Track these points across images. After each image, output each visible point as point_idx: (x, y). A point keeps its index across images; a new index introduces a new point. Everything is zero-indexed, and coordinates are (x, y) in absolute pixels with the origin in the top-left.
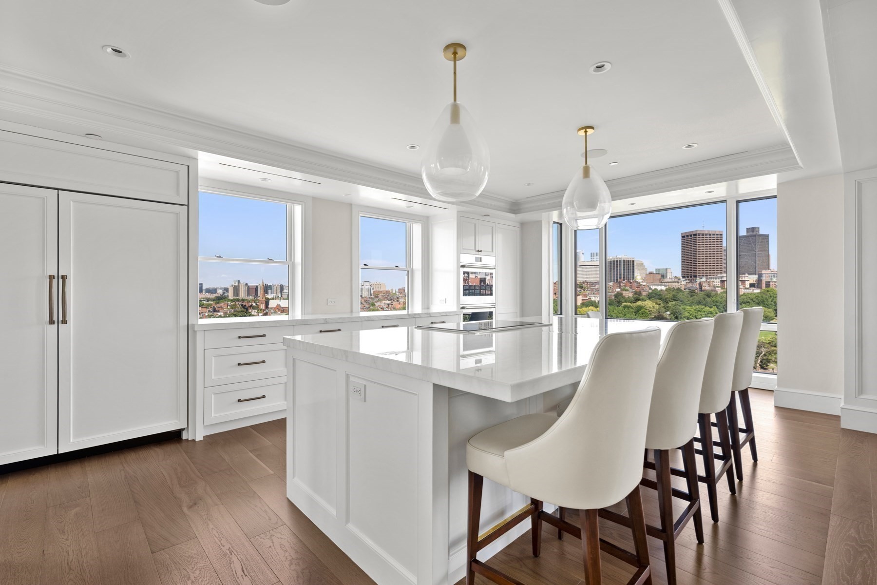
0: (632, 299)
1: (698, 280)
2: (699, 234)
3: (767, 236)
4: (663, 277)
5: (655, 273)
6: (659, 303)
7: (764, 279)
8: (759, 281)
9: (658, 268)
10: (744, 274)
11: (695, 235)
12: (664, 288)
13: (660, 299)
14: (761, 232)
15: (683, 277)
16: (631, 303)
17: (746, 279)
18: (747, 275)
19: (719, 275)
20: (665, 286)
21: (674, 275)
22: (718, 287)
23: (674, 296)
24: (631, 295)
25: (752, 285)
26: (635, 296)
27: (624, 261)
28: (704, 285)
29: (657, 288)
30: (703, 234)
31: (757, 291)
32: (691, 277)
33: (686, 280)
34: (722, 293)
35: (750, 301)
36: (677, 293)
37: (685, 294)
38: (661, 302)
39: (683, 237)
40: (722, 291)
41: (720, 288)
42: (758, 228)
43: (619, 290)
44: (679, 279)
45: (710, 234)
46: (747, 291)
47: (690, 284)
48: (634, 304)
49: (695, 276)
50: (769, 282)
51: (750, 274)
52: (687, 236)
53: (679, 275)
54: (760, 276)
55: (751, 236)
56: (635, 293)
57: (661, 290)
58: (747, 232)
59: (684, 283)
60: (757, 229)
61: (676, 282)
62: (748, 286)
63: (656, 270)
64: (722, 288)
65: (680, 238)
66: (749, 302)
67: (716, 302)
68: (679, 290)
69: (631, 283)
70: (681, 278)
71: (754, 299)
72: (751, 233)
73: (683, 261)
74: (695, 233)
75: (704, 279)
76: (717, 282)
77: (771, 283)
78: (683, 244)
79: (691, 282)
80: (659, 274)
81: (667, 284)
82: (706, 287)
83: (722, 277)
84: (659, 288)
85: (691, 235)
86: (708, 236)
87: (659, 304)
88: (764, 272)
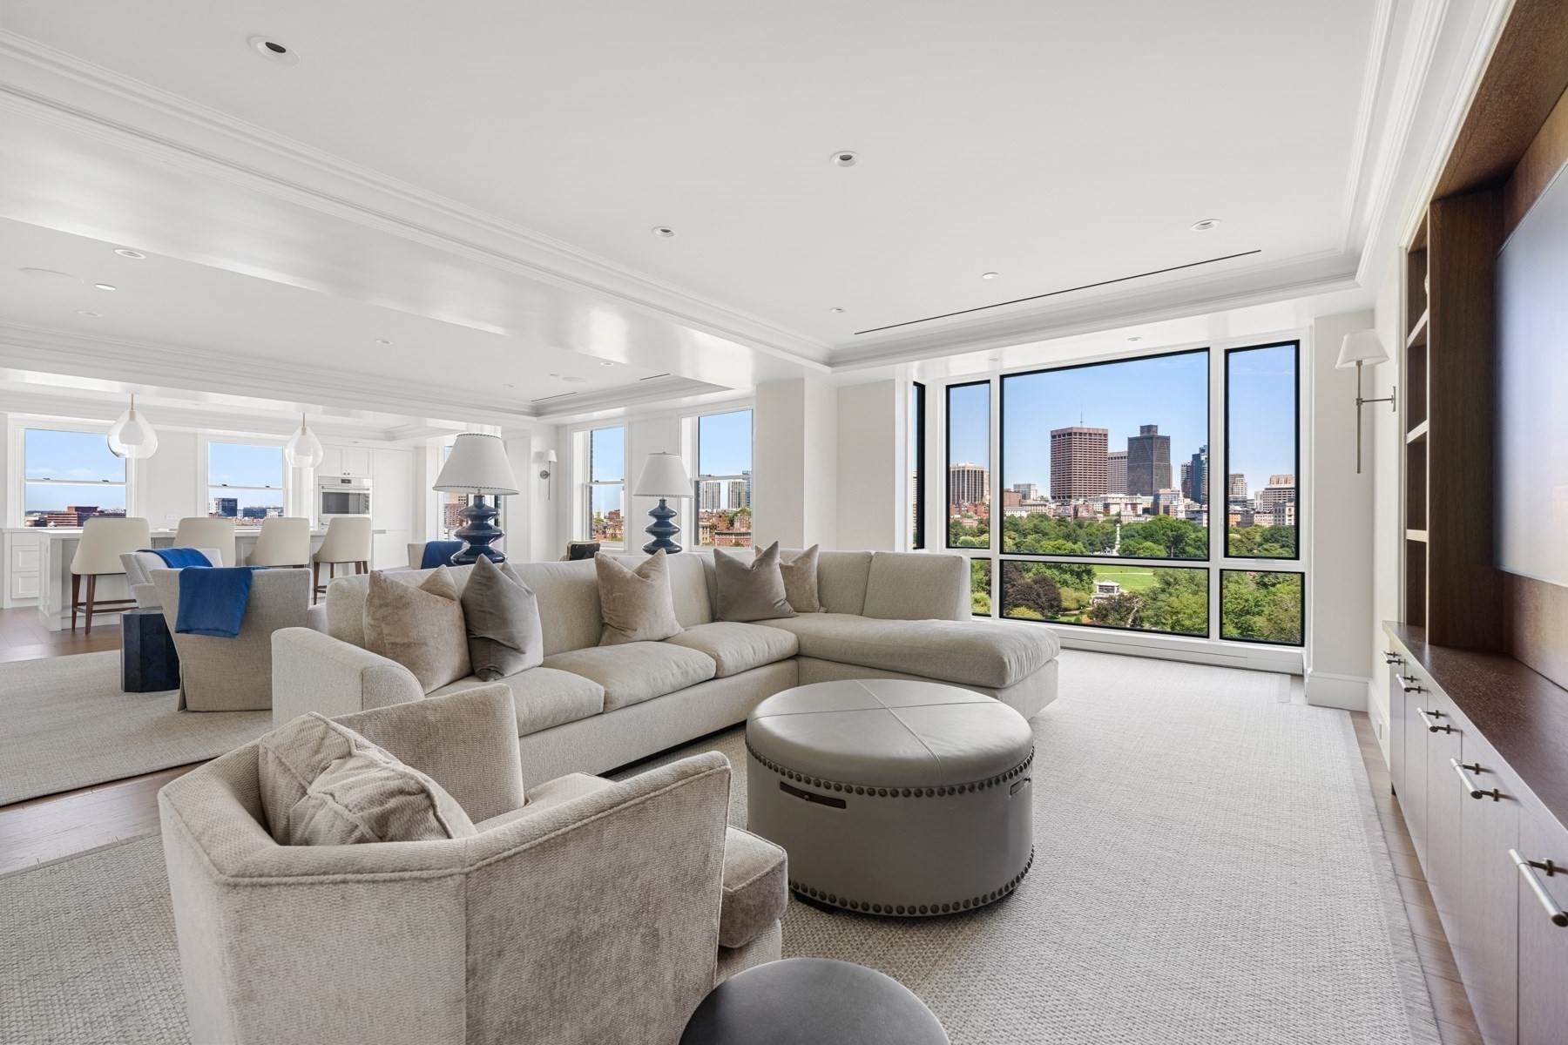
0: (976, 530)
1: (1073, 502)
2: (1075, 434)
3: (1167, 439)
4: (1024, 497)
5: (1012, 490)
6: (1013, 537)
7: (1163, 502)
8: (1156, 504)
9: (1019, 483)
10: (1136, 494)
11: (1070, 434)
12: (1024, 514)
13: (1016, 531)
14: (1160, 433)
15: (1053, 498)
16: (973, 536)
18: (1139, 496)
19: (1102, 495)
20: (1026, 511)
21: (1040, 494)
22: (1099, 513)
23: (1035, 526)
24: (975, 524)
25: (1146, 511)
26: (980, 526)
27: (968, 471)
28: (1080, 509)
29: (1015, 514)
30: (1080, 434)
31: (1150, 518)
32: (1064, 497)
33: (1056, 502)
34: (1104, 522)
35: (1134, 533)
36: (1042, 521)
37: (1052, 523)
38: (1017, 535)
39: (1053, 437)
40: (1105, 519)
41: (1102, 515)
42: (1157, 426)
43: (959, 516)
44: (1047, 501)
45: (1090, 434)
46: (1138, 519)
47: (1062, 508)
48: (977, 538)
49: (1070, 497)
50: (1168, 507)
51: (1143, 495)
52: (1059, 436)
53: (1047, 494)
54: (1157, 497)
55: (1146, 438)
56: (981, 522)
57: (1021, 517)
58: (1142, 432)
59: (1053, 506)
60: (1154, 429)
61: (1042, 505)
62: (1140, 512)
63: (1015, 486)
64: (1105, 515)
65: (1050, 438)
66: (1134, 536)
67: (1091, 535)
68: (1043, 517)
69: (976, 506)
70: (1050, 498)
71: (1141, 532)
72: (1146, 434)
73: (1053, 473)
74: (1069, 431)
75: (1081, 501)
76: (1099, 507)
77: (1171, 508)
78: (1053, 448)
79: (1063, 505)
80: (1018, 492)
81: (1029, 508)
82: (1083, 513)
83: (1106, 499)
84: (1017, 514)
85: (1064, 435)
86: (1088, 437)
87: (1014, 539)
88: (1162, 491)
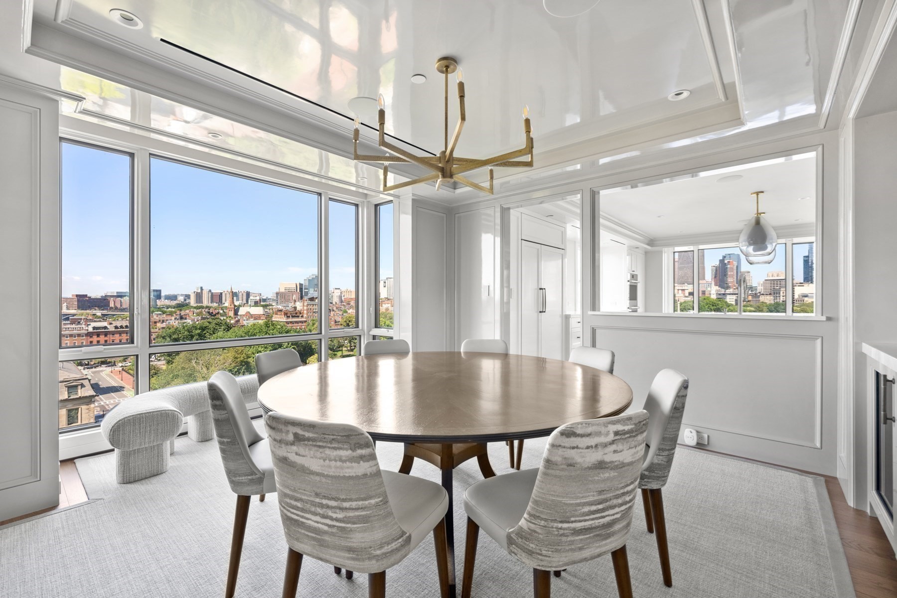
17: (686, 288)
